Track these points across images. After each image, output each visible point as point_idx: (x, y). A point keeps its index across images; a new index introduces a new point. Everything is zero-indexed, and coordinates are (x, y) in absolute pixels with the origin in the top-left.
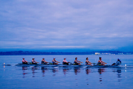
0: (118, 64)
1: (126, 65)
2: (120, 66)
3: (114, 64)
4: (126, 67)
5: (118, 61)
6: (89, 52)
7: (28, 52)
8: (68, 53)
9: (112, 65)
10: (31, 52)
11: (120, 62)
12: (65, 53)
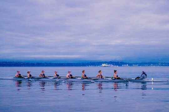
0: (144, 78)
1: (152, 79)
2: (146, 80)
3: (138, 78)
4: (153, 81)
5: (143, 74)
6: (86, 63)
7: (6, 62)
8: (59, 64)
9: (136, 79)
10: (10, 62)
11: (146, 74)
12: (54, 64)
